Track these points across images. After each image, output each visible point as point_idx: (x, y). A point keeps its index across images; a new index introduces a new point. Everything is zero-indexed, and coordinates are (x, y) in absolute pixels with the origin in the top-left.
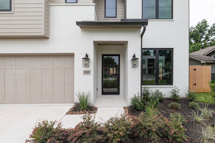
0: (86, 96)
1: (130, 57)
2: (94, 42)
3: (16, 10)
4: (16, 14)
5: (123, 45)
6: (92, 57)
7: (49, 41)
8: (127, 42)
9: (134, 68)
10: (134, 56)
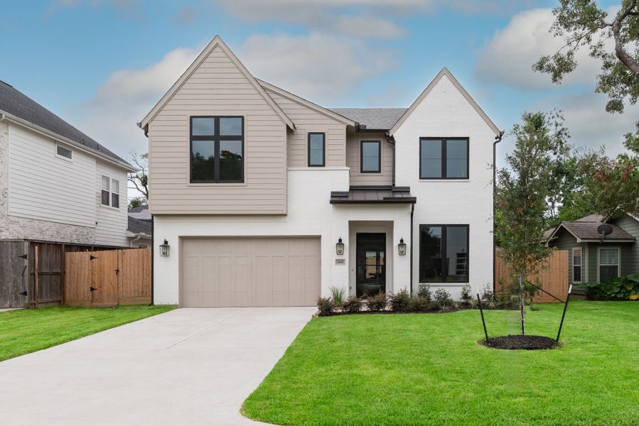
0: (339, 292)
1: (396, 242)
2: (350, 222)
3: (249, 181)
4: (249, 186)
5: (390, 225)
6: (346, 241)
7: (287, 219)
8: (393, 222)
9: (402, 256)
10: (402, 241)
